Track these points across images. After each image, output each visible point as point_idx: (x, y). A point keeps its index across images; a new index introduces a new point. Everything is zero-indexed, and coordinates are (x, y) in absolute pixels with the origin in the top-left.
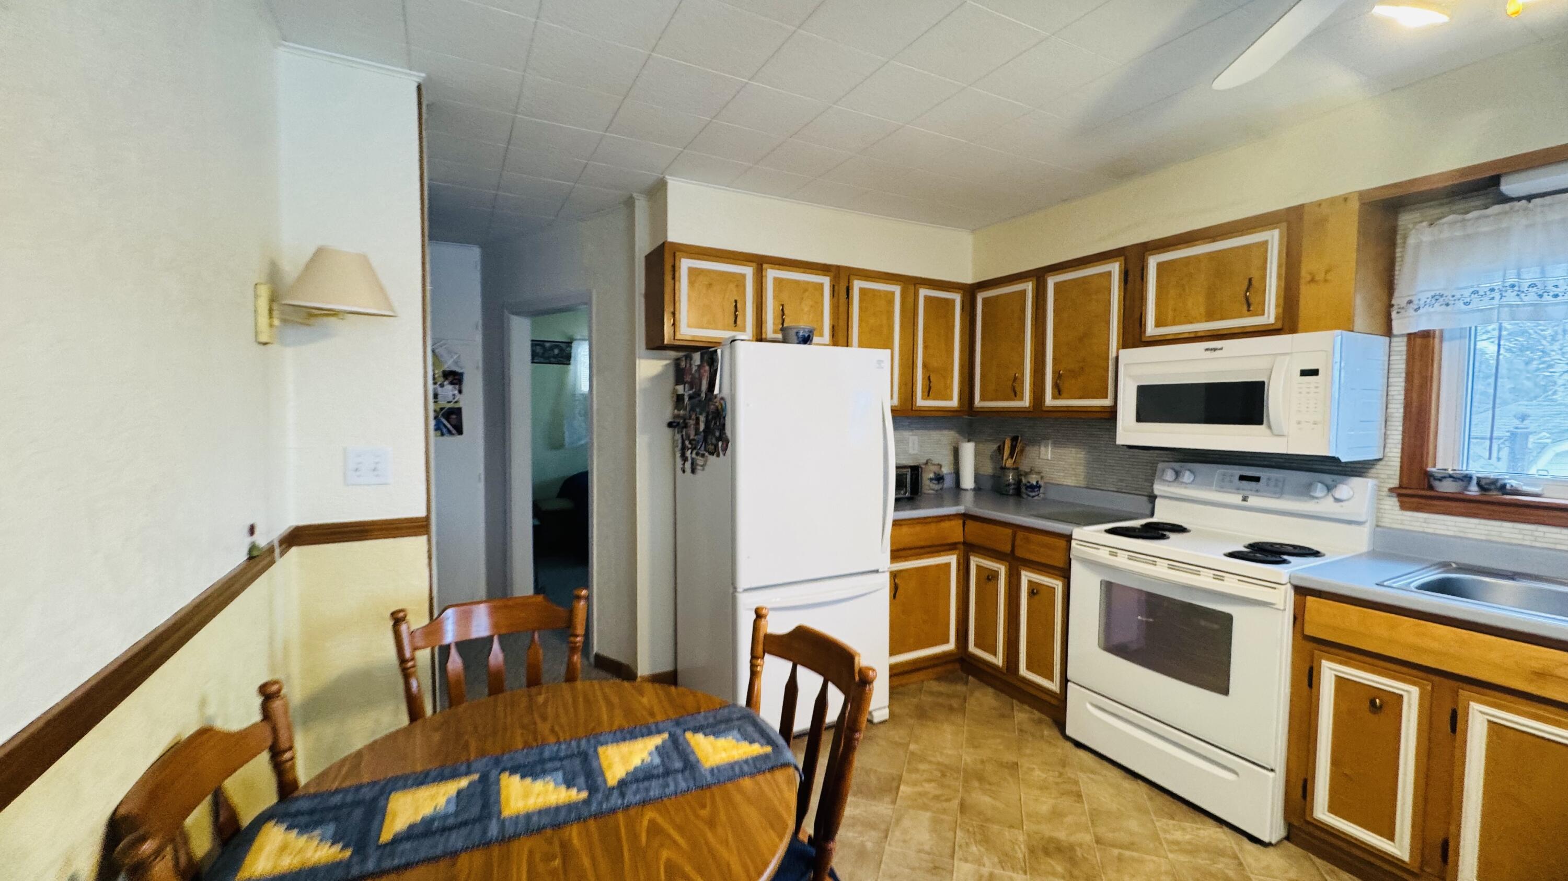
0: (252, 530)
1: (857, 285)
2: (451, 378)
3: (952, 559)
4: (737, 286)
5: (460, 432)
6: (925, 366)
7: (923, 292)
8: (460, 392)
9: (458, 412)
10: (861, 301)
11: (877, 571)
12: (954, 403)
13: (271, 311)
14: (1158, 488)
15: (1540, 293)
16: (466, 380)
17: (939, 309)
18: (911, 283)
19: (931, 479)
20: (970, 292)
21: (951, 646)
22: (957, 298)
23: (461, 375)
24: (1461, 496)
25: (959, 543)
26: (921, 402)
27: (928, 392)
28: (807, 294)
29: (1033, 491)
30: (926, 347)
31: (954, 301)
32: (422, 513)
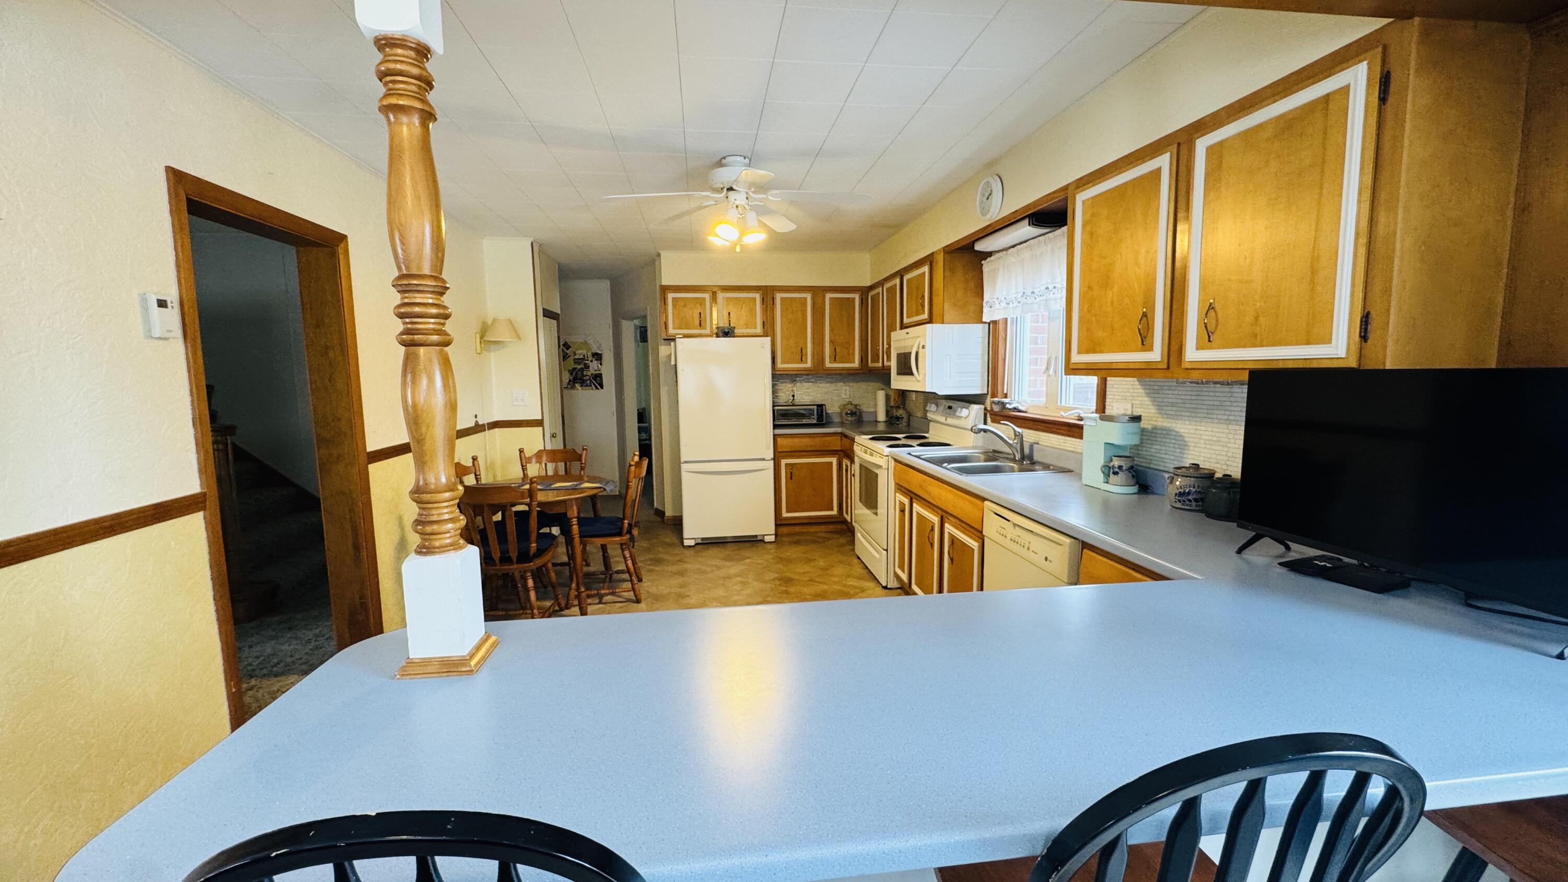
0: (476, 416)
1: (779, 296)
2: (596, 357)
3: (834, 460)
4: (701, 305)
5: (602, 388)
6: (832, 342)
7: (829, 296)
8: (601, 364)
9: (600, 376)
10: (782, 305)
11: (764, 459)
12: (856, 364)
13: (481, 342)
14: (930, 416)
15: (1008, 302)
16: (604, 358)
17: (844, 306)
18: (818, 292)
19: (847, 414)
20: (864, 291)
21: (834, 512)
22: (857, 297)
23: (601, 355)
24: (1000, 413)
25: (838, 451)
26: (828, 364)
27: (834, 359)
28: (744, 305)
29: (898, 421)
30: (832, 330)
31: (854, 299)
32: (540, 418)
